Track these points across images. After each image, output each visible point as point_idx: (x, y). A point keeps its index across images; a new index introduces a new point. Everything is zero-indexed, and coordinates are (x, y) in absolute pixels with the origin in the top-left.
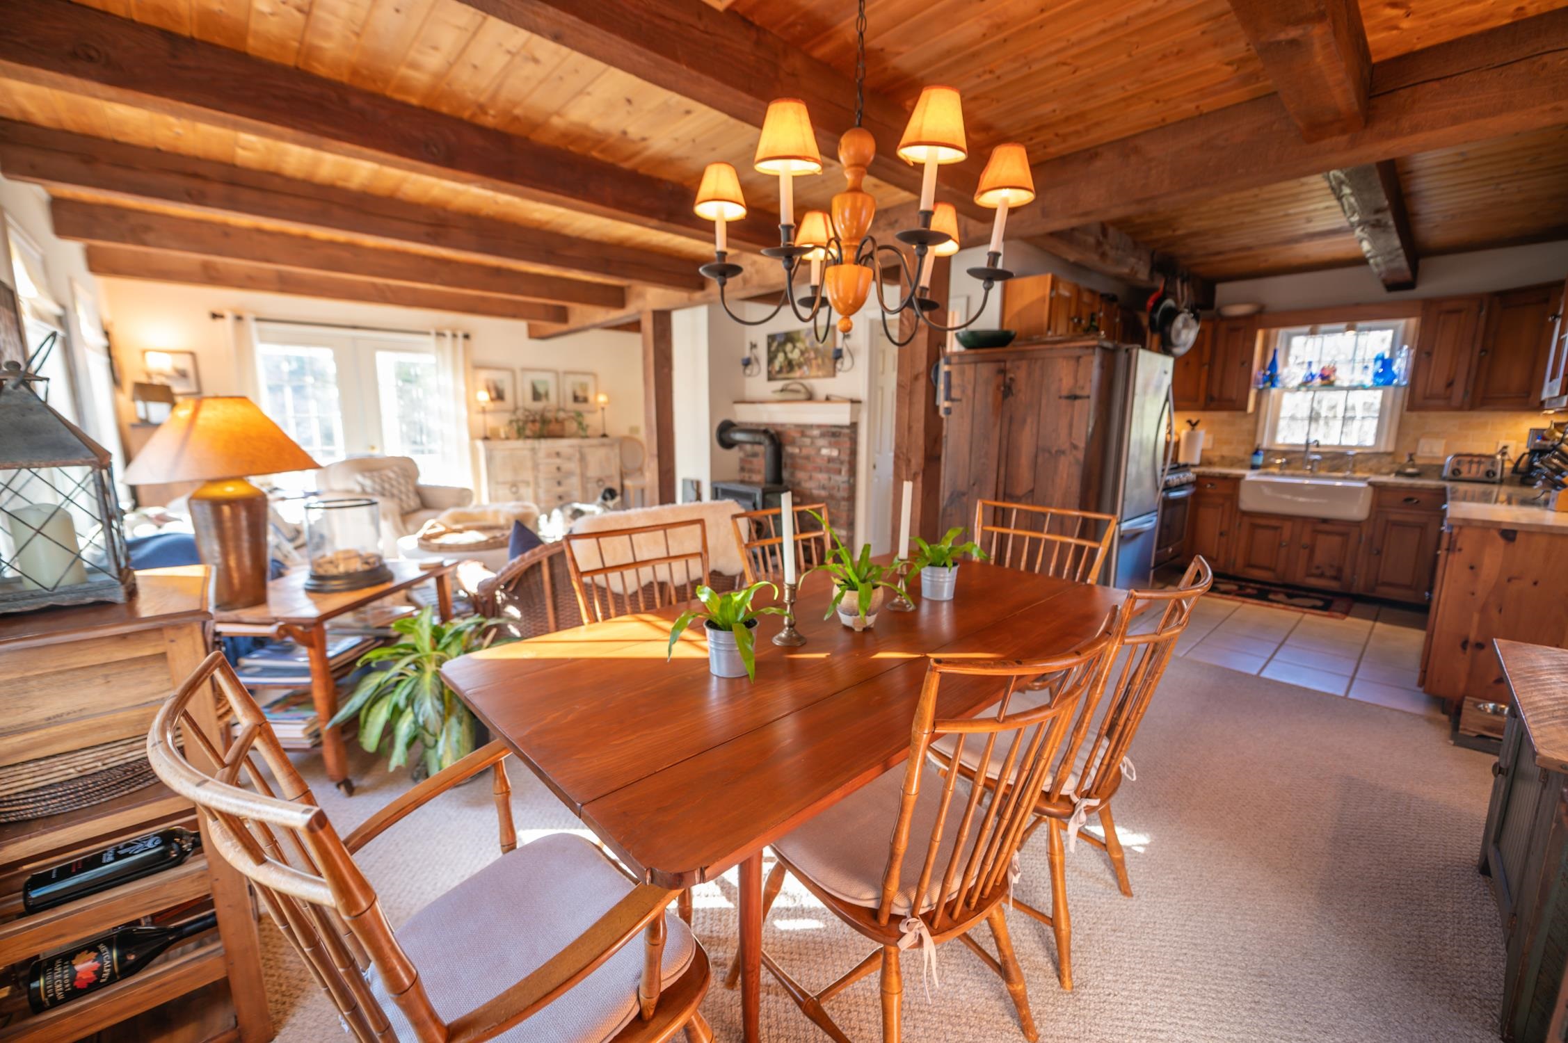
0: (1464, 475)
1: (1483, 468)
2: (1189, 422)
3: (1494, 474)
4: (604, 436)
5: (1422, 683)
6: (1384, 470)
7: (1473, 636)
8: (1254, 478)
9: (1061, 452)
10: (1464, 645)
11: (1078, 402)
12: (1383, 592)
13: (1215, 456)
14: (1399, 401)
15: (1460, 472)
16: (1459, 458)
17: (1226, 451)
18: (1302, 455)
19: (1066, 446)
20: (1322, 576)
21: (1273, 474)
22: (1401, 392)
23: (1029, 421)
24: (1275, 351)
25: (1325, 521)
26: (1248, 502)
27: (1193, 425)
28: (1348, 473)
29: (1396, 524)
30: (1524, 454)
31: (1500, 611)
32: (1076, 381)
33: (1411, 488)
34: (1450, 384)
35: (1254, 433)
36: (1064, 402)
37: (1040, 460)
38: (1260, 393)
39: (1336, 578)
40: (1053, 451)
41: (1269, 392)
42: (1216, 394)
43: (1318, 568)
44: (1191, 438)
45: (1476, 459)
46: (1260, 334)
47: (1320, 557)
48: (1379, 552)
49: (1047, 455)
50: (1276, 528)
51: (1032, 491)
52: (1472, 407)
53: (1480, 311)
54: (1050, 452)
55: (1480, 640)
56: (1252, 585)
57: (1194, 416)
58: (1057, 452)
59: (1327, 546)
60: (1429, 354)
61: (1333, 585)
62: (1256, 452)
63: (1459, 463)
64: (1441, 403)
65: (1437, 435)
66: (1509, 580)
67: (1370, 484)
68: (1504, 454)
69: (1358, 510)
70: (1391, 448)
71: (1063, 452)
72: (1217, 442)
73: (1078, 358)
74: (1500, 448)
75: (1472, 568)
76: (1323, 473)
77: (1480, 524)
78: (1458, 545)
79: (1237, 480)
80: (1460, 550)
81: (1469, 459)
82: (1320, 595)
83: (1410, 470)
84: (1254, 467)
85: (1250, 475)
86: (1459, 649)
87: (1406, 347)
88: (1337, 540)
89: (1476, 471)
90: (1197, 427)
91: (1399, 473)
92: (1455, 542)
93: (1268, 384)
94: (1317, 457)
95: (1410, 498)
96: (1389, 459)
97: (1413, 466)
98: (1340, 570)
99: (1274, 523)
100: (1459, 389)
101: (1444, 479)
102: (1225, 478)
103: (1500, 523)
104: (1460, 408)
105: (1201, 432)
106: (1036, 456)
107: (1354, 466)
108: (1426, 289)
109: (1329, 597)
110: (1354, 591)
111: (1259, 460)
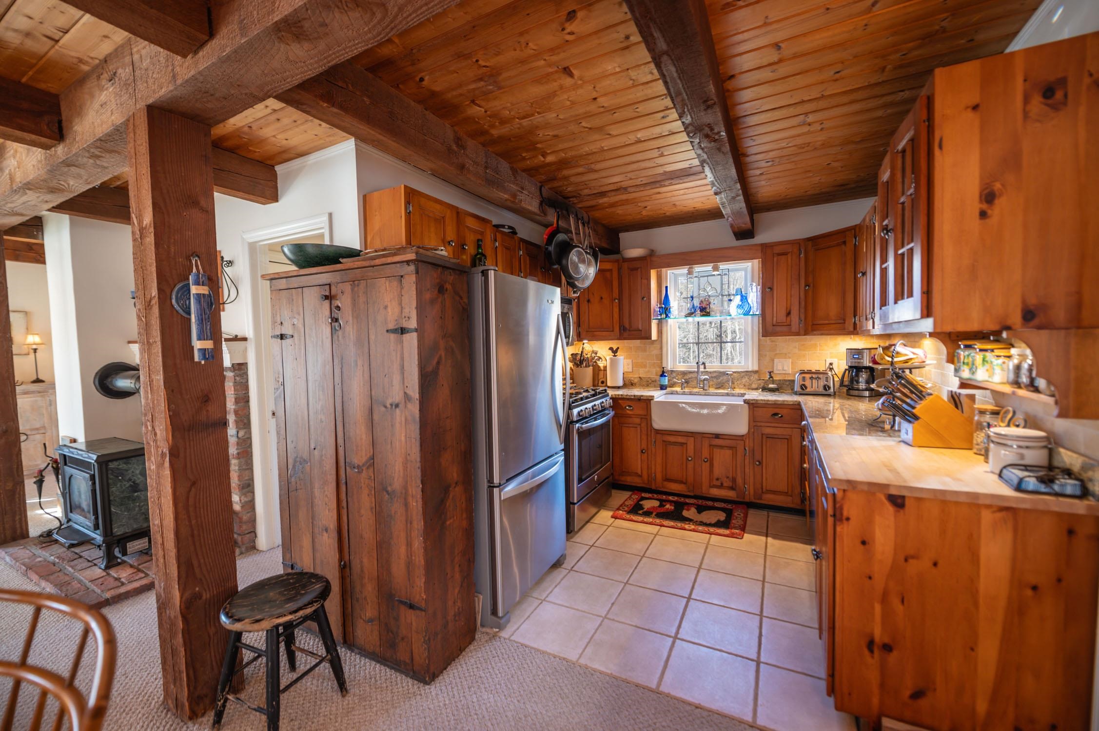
0: (809, 390)
1: (822, 383)
2: (611, 349)
3: (829, 388)
4: (38, 381)
5: (831, 690)
6: (754, 386)
7: (878, 634)
8: (662, 399)
9: (396, 405)
10: (871, 645)
11: (406, 338)
12: (769, 498)
13: (634, 377)
14: (756, 329)
15: (806, 388)
16: (804, 375)
17: (642, 373)
18: (695, 375)
19: (400, 397)
20: (721, 486)
21: (677, 393)
22: (756, 319)
24: (667, 287)
25: (717, 436)
26: (659, 422)
27: (615, 352)
28: (728, 391)
29: (769, 437)
30: (846, 370)
31: (903, 602)
33: (776, 405)
34: (788, 314)
35: (660, 357)
36: (392, 336)
37: (376, 416)
38: (660, 323)
39: (732, 488)
40: (388, 404)
41: (667, 322)
42: (627, 326)
43: (717, 479)
44: (614, 363)
45: (814, 376)
46: (653, 274)
47: (718, 471)
48: (760, 463)
49: (382, 409)
50: (682, 444)
52: (806, 333)
53: (800, 254)
54: (385, 405)
55: (886, 640)
56: (671, 498)
57: (614, 344)
58: (392, 405)
59: (722, 460)
60: (771, 289)
61: (731, 494)
62: (662, 375)
63: (804, 378)
64: (785, 329)
65: (785, 356)
66: (906, 560)
67: (745, 401)
68: (831, 369)
69: (740, 427)
70: (756, 368)
72: (635, 365)
73: (401, 278)
74: (828, 365)
75: (864, 543)
76: (712, 390)
77: (866, 488)
78: (845, 514)
79: (648, 400)
80: (848, 519)
81: (810, 376)
82: (722, 505)
83: (771, 386)
84: (663, 388)
85: (658, 396)
86: (866, 652)
87: (754, 284)
88: (728, 452)
89: (815, 386)
90: (618, 354)
91: (764, 389)
92: (841, 508)
93: (664, 316)
94: (706, 376)
95: (776, 412)
96: (756, 376)
97: (773, 382)
98: (734, 480)
99: (681, 439)
100: (795, 318)
101: (796, 393)
102: (639, 399)
103: (887, 486)
104: (798, 334)
105: (621, 357)
106: (371, 411)
107: (733, 383)
108: (761, 238)
109: (729, 506)
110: (747, 500)
111: (665, 381)
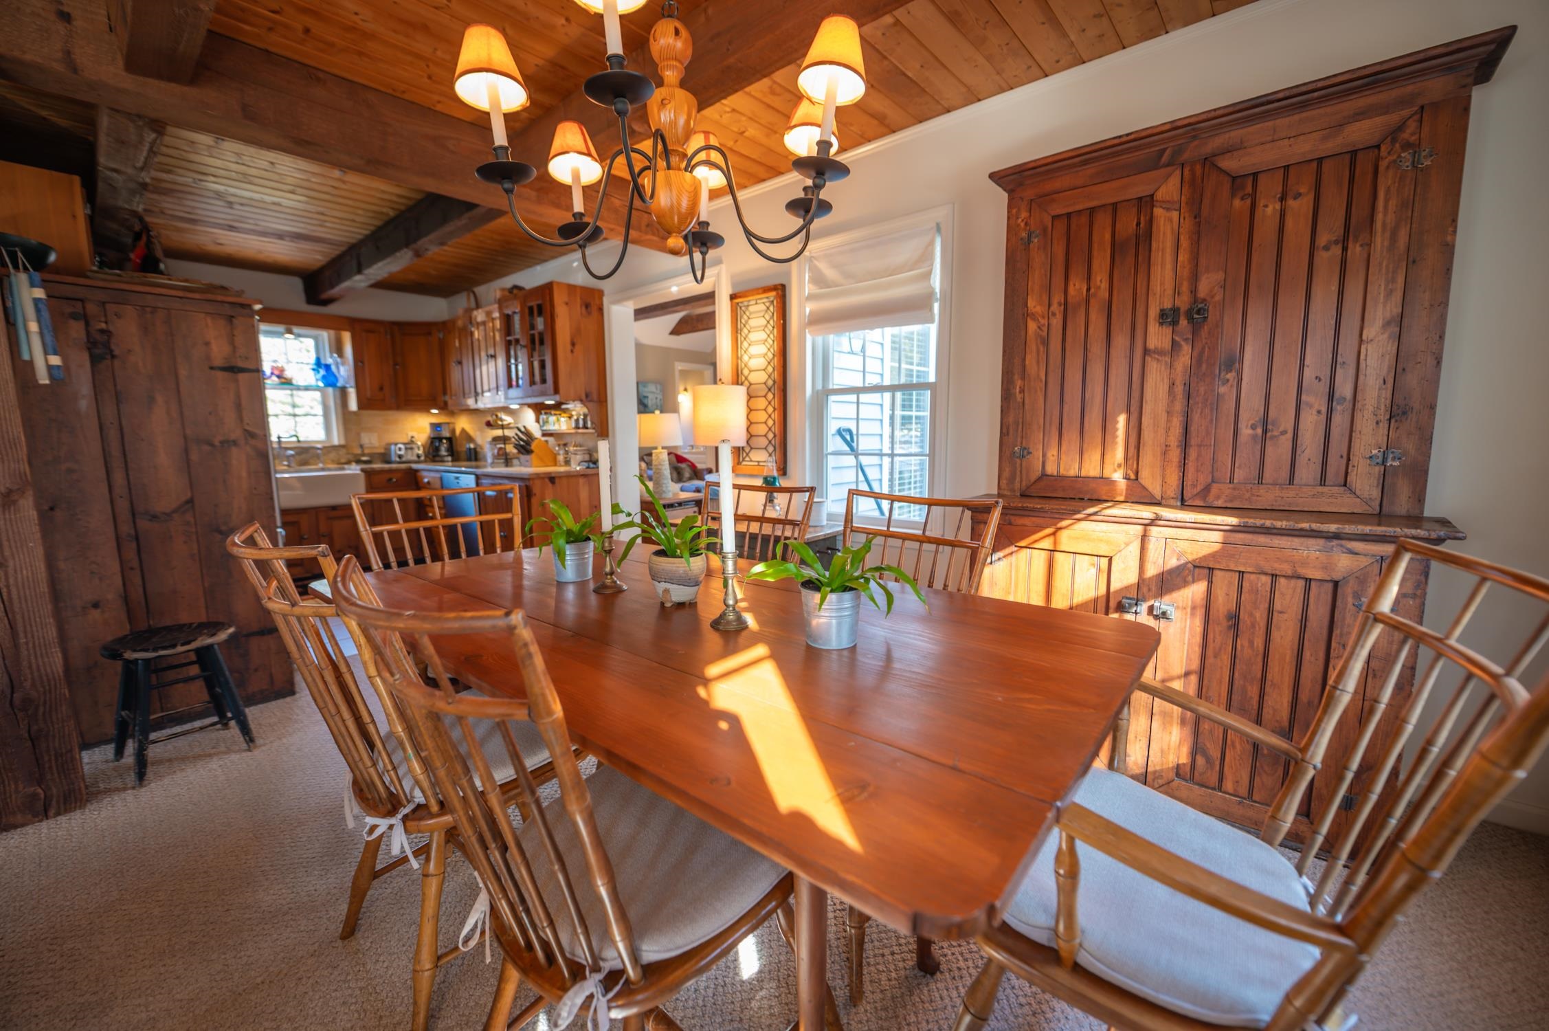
0: (405, 459)
1: (415, 452)
6: (343, 460)
9: (228, 443)
11: (241, 376)
15: (402, 457)
16: (399, 446)
19: (237, 434)
23: (160, 399)
32: (234, 348)
33: (390, 470)
36: (219, 375)
37: (194, 457)
40: (217, 443)
45: (408, 446)
49: (206, 448)
51: (190, 501)
52: (398, 407)
53: (386, 335)
54: (212, 445)
58: (222, 442)
60: (363, 363)
63: (400, 449)
65: (371, 430)
67: (362, 470)
71: (235, 443)
73: (231, 318)
81: (404, 446)
83: (364, 458)
89: (410, 455)
91: (358, 462)
94: (291, 452)
95: (390, 478)
96: (344, 451)
100: (387, 393)
106: (186, 451)
